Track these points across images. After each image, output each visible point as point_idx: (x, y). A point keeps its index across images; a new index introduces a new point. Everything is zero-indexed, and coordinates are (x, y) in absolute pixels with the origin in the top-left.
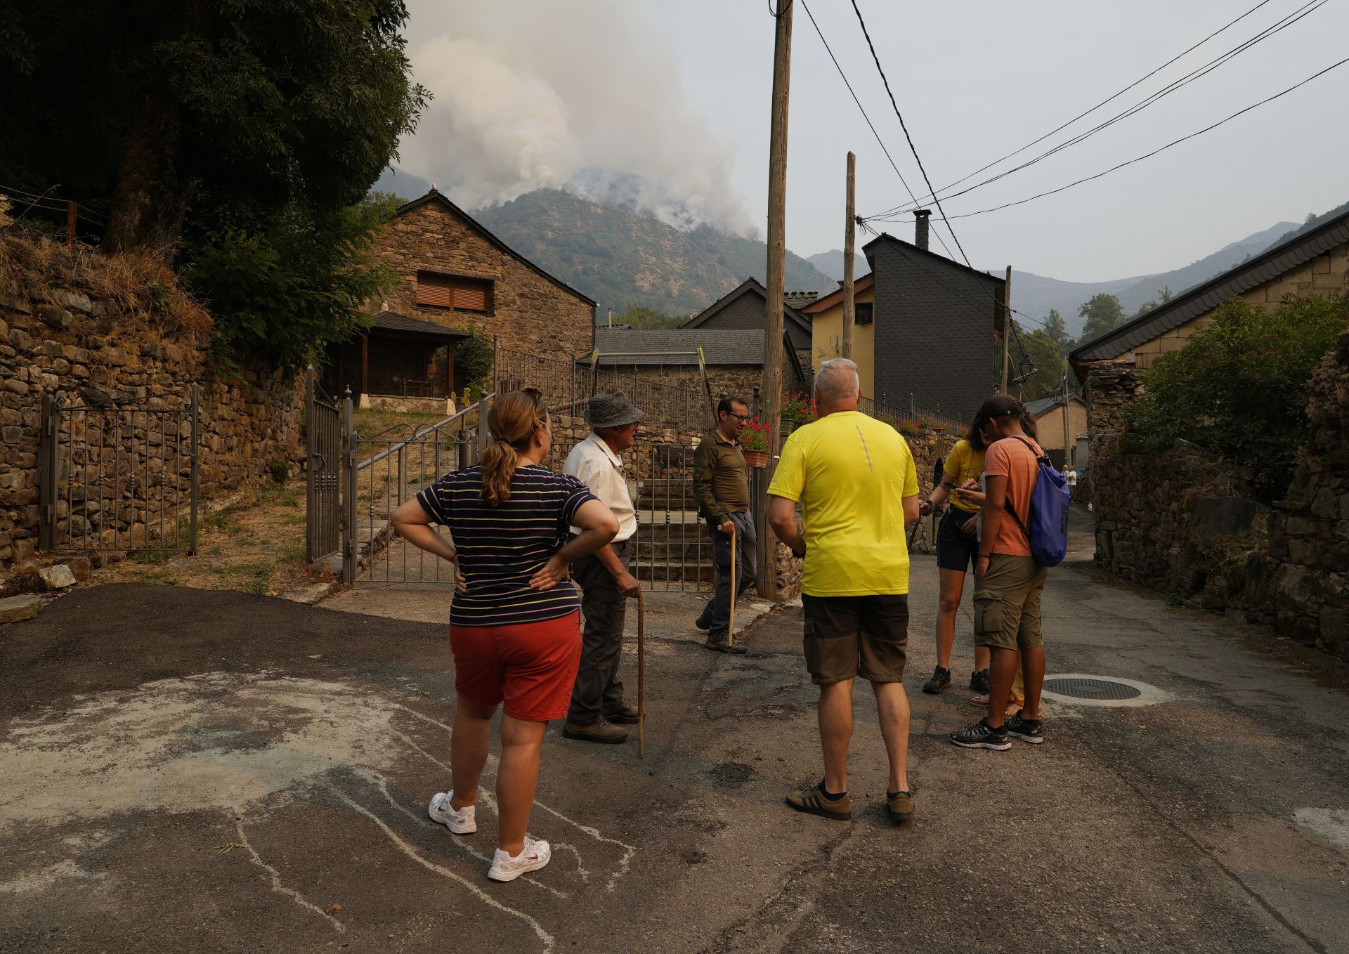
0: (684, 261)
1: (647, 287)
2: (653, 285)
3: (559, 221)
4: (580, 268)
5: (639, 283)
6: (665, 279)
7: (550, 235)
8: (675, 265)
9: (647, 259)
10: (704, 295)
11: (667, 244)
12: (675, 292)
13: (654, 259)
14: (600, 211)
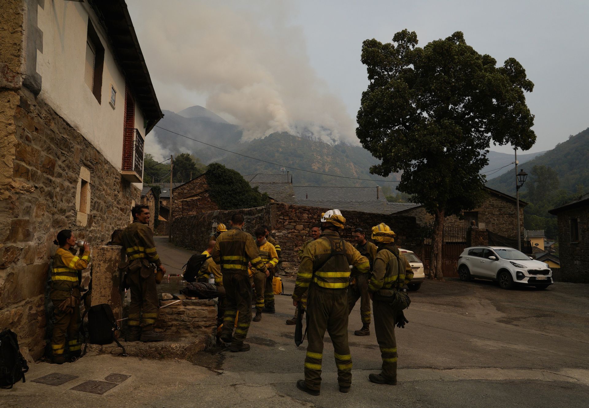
0: (331, 157)
1: (316, 168)
2: (319, 168)
3: (284, 144)
4: (291, 162)
5: (313, 167)
6: (324, 165)
7: (281, 150)
8: (328, 159)
9: (317, 157)
10: (339, 170)
11: (325, 151)
12: (327, 170)
13: (320, 157)
14: (300, 139)
